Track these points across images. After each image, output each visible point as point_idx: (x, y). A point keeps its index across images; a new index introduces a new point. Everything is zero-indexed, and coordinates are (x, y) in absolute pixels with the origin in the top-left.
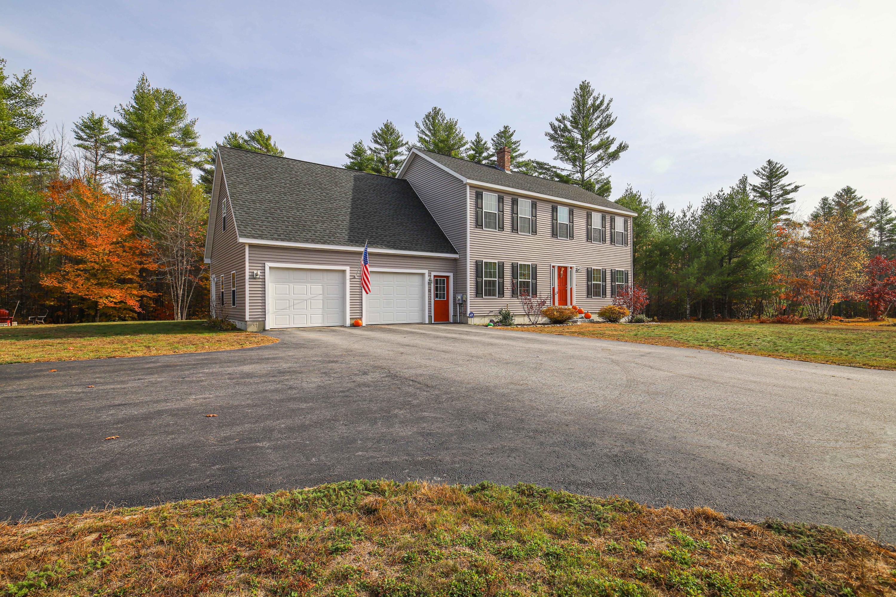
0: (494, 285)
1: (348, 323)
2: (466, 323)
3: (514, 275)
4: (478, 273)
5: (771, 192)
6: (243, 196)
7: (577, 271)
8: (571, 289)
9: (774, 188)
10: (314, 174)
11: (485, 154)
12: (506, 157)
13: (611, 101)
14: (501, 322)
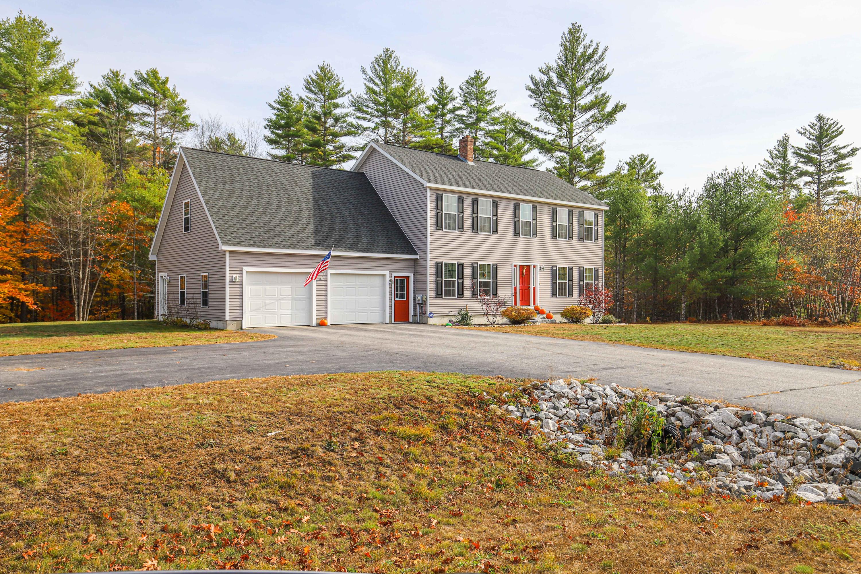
0: (454, 286)
1: (315, 322)
2: (426, 323)
3: (474, 276)
4: (438, 274)
5: (820, 156)
6: (216, 203)
7: (540, 269)
8: (534, 288)
9: (825, 151)
10: (274, 174)
11: (450, 106)
12: (469, 147)
13: (606, 49)
14: (460, 322)
